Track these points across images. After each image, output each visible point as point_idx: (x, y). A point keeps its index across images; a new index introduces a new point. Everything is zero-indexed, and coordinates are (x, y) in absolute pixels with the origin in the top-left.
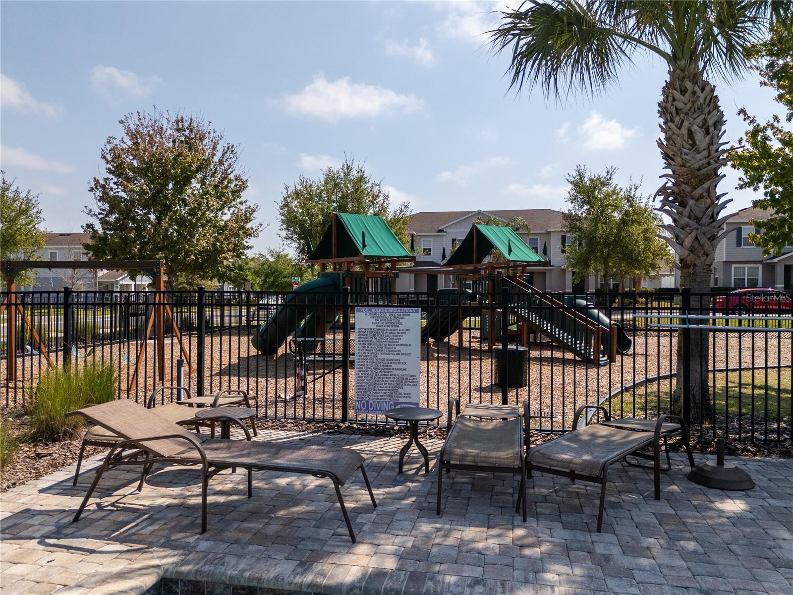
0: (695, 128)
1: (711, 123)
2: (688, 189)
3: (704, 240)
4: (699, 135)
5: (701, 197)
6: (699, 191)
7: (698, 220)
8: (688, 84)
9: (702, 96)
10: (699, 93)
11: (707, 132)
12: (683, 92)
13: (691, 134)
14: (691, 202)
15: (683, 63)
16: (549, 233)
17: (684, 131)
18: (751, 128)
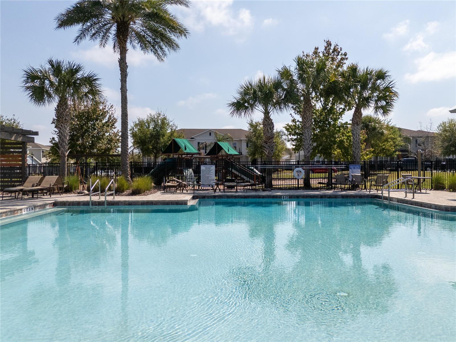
0: (268, 128)
1: (271, 127)
2: (268, 141)
3: (270, 151)
4: (269, 130)
5: (270, 142)
6: (269, 141)
7: (269, 147)
8: (267, 119)
9: (270, 122)
10: (269, 121)
11: (271, 129)
12: (266, 121)
13: (268, 130)
14: (268, 143)
15: (266, 115)
16: (242, 140)
17: (266, 129)
18: (293, 119)
